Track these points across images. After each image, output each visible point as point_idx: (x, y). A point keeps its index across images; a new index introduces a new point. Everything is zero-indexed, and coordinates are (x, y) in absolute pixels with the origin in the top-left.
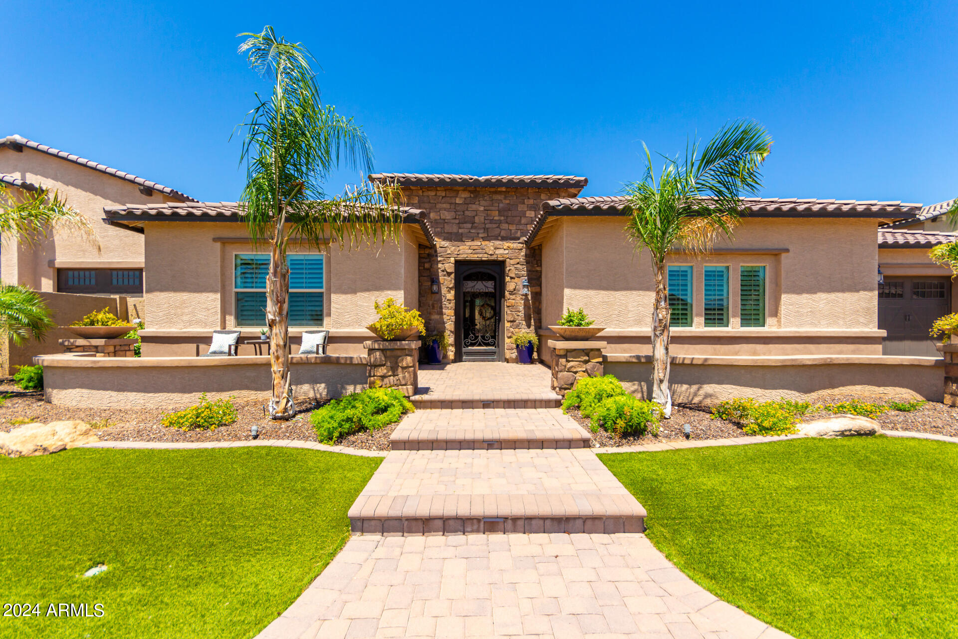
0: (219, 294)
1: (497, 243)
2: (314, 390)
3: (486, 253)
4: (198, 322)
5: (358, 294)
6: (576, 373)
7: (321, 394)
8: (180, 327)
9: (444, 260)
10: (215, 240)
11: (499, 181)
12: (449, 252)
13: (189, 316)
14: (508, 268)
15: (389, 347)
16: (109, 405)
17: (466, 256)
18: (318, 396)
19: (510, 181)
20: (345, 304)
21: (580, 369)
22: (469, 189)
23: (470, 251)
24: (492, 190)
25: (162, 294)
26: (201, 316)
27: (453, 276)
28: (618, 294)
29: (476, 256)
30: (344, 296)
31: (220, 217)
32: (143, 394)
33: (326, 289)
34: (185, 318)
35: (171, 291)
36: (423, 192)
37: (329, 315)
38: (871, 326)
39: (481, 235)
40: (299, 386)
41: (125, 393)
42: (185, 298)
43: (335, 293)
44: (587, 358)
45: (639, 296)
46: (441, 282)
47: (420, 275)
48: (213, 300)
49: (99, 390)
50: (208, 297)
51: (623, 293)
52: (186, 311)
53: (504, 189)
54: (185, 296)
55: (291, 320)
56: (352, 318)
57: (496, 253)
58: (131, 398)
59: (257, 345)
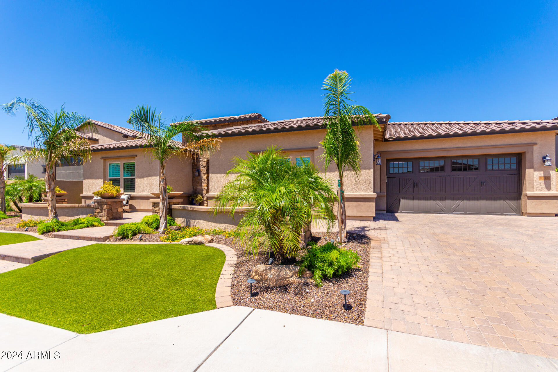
0: (103, 180)
9: (202, 160)
11: (225, 120)
12: (204, 156)
13: (95, 188)
19: (230, 119)
20: (140, 183)
22: (212, 125)
24: (222, 124)
25: (88, 180)
27: (206, 167)
34: (93, 189)
38: (369, 191)
42: (93, 181)
46: (201, 170)
47: (193, 168)
48: (101, 182)
52: (94, 186)
53: (227, 124)
55: (127, 190)
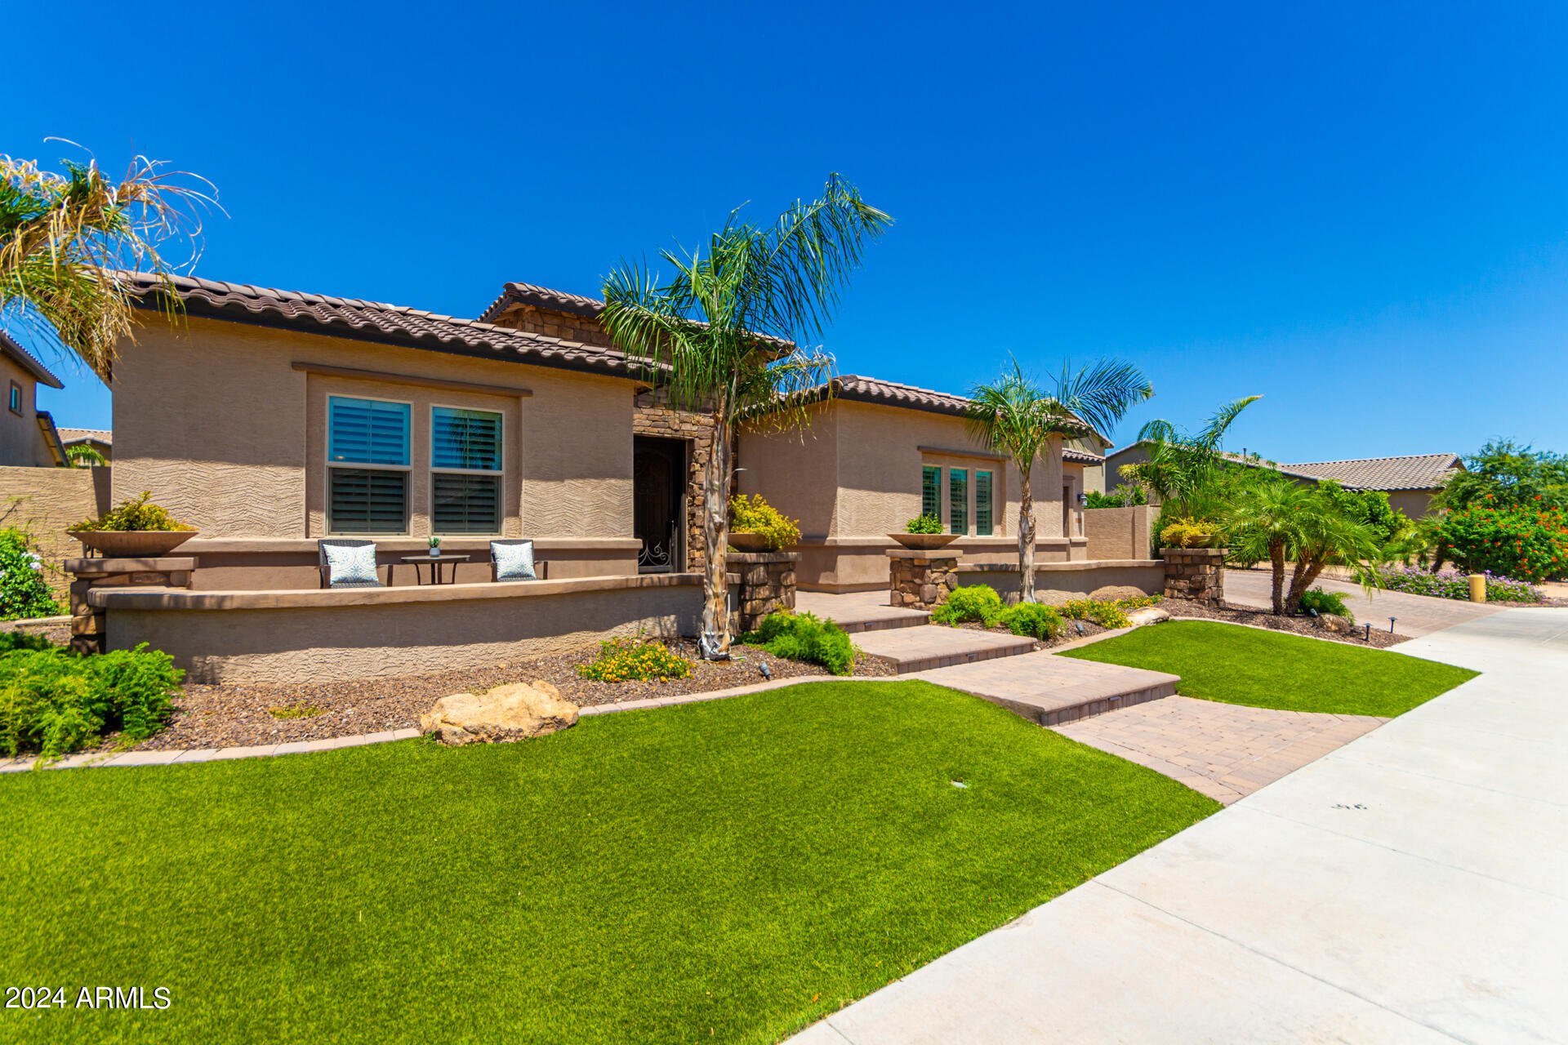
0: (304, 470)
1: (684, 414)
2: (660, 625)
3: (669, 427)
4: (252, 524)
5: (567, 482)
6: (937, 585)
7: (668, 631)
8: (208, 533)
10: (296, 365)
13: (231, 511)
14: (698, 452)
15: (775, 560)
16: (383, 672)
17: (642, 429)
18: (666, 634)
20: (546, 496)
21: (940, 581)
23: (648, 423)
25: (161, 463)
26: (261, 511)
28: (887, 496)
29: (656, 430)
30: (543, 484)
31: (306, 324)
32: (445, 648)
33: (507, 471)
34: (219, 515)
35: (186, 458)
36: (581, 323)
37: (515, 513)
38: (1059, 534)
39: (663, 401)
40: (643, 621)
41: (415, 648)
42: (220, 474)
43: (529, 478)
44: (946, 568)
45: (904, 499)
48: (289, 482)
49: (362, 646)
50: (278, 475)
51: (891, 495)
52: (223, 500)
54: (221, 471)
56: (557, 519)
57: (683, 428)
58: (425, 657)
59: (436, 565)
